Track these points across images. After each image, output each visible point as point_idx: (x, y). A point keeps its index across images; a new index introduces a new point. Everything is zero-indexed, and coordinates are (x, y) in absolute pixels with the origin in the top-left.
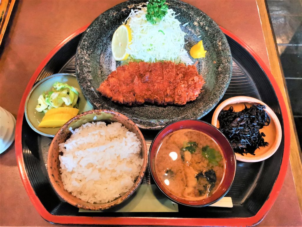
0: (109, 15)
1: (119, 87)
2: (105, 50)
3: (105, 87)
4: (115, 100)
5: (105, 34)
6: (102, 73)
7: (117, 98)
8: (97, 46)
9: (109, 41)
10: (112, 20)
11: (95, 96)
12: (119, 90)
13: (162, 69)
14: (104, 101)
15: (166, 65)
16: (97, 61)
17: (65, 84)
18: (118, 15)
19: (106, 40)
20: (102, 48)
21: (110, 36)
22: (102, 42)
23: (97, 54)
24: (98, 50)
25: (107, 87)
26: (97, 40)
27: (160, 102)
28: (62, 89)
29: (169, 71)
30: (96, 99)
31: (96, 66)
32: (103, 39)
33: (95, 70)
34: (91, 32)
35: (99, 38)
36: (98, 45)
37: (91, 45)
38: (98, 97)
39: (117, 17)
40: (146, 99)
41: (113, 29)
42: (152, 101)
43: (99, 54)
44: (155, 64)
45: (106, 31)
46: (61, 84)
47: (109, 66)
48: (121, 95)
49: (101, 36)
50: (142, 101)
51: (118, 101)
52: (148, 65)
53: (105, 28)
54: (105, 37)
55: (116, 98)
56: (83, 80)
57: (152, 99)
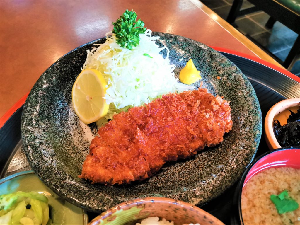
0: (54, 71)
1: (115, 157)
2: (66, 116)
3: (93, 166)
4: (119, 181)
5: (58, 97)
6: (74, 149)
7: (122, 175)
8: (52, 116)
9: (66, 104)
10: (61, 76)
11: (81, 189)
12: (118, 162)
13: (165, 107)
14: (101, 190)
15: (168, 99)
16: (59, 135)
17: (18, 192)
18: (67, 68)
19: (62, 104)
20: (60, 115)
21: (66, 97)
22: (57, 108)
23: (56, 126)
24: (55, 120)
25: (97, 165)
26: (48, 107)
27: (187, 153)
28: (15, 204)
29: (178, 106)
30: (85, 193)
31: (61, 143)
32: (58, 104)
33: (61, 149)
34: (36, 99)
35: (51, 104)
36: (53, 114)
37: (43, 116)
38: (86, 189)
39: (67, 71)
40: (166, 156)
41: (67, 87)
42: (175, 156)
43: (58, 125)
44: (153, 105)
45: (58, 92)
46: (9, 196)
47: (81, 135)
48: (126, 167)
49: (53, 100)
50: (160, 163)
51: (125, 181)
52: (143, 109)
53: (55, 88)
54: (59, 100)
55: (120, 176)
56: (48, 172)
57: (175, 153)
